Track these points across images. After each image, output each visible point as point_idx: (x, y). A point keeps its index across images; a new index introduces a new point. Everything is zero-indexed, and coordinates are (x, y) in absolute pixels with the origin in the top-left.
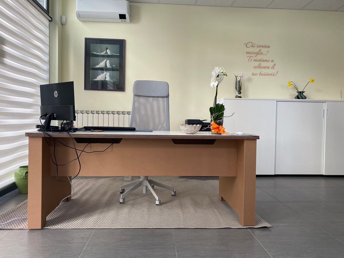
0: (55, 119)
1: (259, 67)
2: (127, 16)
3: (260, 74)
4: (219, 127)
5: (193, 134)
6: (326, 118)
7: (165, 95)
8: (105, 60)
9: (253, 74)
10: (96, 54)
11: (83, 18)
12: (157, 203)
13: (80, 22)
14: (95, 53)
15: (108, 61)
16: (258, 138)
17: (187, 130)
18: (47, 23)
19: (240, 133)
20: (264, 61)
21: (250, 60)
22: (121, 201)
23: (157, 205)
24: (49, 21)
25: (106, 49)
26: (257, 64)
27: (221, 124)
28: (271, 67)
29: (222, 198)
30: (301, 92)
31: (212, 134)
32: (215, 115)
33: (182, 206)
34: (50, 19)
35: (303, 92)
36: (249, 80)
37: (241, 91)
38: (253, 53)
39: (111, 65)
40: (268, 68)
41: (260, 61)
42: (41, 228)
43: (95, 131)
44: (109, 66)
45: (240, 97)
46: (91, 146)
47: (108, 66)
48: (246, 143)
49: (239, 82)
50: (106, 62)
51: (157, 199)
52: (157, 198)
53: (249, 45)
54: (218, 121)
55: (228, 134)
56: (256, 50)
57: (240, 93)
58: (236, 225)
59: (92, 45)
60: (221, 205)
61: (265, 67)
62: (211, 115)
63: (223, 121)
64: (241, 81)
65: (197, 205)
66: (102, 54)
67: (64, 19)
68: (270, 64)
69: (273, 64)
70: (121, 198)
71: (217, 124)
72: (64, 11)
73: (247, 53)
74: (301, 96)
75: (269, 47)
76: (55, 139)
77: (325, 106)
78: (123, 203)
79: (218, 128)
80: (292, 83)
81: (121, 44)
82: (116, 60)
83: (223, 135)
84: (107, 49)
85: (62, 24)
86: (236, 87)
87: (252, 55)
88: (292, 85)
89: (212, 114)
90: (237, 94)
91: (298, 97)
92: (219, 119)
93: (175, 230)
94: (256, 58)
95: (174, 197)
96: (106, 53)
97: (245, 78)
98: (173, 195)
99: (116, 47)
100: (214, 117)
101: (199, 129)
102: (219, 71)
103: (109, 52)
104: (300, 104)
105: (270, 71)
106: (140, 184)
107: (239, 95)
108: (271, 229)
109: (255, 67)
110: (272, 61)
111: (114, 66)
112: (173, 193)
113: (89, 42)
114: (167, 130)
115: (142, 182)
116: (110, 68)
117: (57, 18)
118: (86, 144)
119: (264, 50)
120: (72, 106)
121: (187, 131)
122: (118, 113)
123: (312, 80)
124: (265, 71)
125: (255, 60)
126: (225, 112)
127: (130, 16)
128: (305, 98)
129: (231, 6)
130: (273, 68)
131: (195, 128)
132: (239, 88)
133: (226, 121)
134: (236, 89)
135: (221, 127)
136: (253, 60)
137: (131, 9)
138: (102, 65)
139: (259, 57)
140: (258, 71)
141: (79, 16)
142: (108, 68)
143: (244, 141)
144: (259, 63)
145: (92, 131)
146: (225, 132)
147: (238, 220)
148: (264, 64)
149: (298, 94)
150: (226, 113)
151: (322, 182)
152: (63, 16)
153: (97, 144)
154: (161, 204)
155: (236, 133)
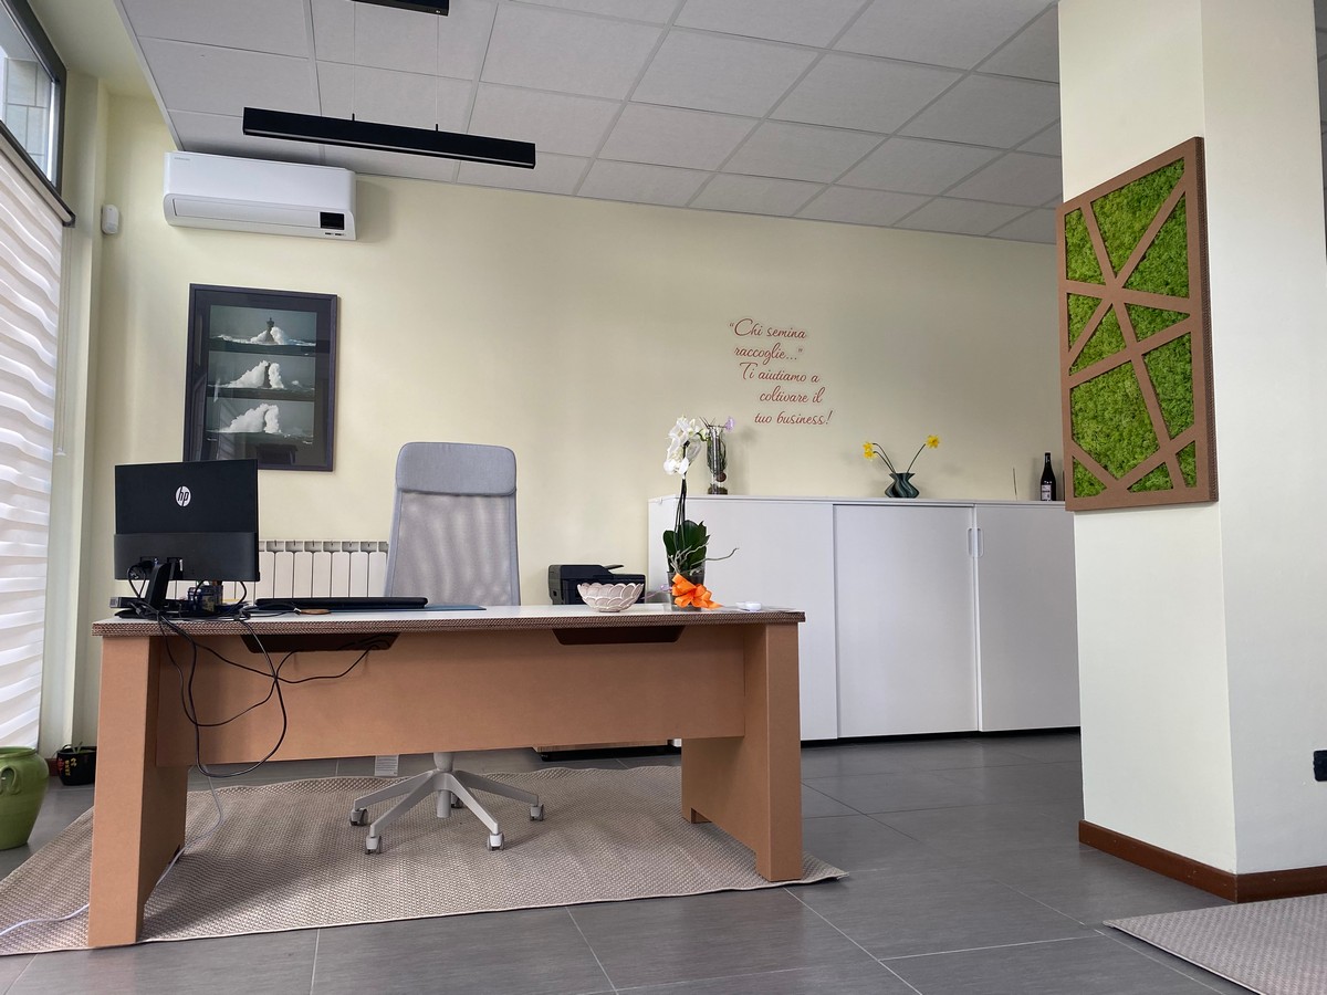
0: (179, 576)
1: (776, 396)
2: (349, 221)
3: (780, 418)
4: (695, 590)
5: (618, 612)
6: (976, 556)
7: (505, 489)
8: (265, 363)
9: (759, 419)
10: (231, 342)
11: (186, 216)
12: (495, 841)
13: (175, 232)
14: (227, 338)
15: (274, 367)
16: (801, 617)
17: (603, 601)
18: (56, 229)
19: (752, 606)
20: (788, 378)
21: (747, 376)
22: (372, 844)
23: (494, 849)
24: (64, 224)
25: (267, 326)
26: (769, 386)
27: (698, 580)
28: (811, 396)
29: (694, 812)
30: (901, 474)
31: (674, 609)
32: (682, 556)
33: (573, 847)
34: (68, 218)
35: (909, 475)
36: (748, 436)
37: (726, 472)
38: (756, 354)
39: (284, 380)
40: (803, 399)
41: (778, 377)
42: (133, 942)
43: (307, 611)
44: (277, 384)
45: (724, 491)
46: (296, 663)
47: (275, 382)
48: (770, 635)
49: (719, 441)
50: (267, 368)
51: (495, 831)
52: (493, 826)
53: (745, 328)
54: (692, 571)
55: (721, 609)
56: (766, 343)
57: (722, 478)
58: (751, 882)
59: (214, 309)
60: (694, 833)
61: (792, 398)
62: (669, 554)
63: (702, 572)
64: (724, 439)
65: (619, 839)
66: (254, 340)
67: (112, 219)
68: (809, 389)
69: (816, 388)
70: (372, 834)
71: (689, 579)
72: (114, 189)
73: (739, 352)
74: (902, 487)
75: (802, 335)
76: (196, 642)
77: (972, 519)
78: (378, 852)
79: (693, 592)
80: (875, 448)
81: (323, 310)
82: (307, 365)
83: (705, 611)
84: (271, 324)
85: (104, 233)
86: (709, 458)
87: (752, 359)
88: (876, 455)
89: (671, 550)
90: (713, 480)
91: (894, 492)
92: (694, 567)
93: (574, 909)
94: (764, 369)
95: (540, 825)
96: (269, 337)
97: (736, 429)
98: (533, 819)
99: (306, 321)
100: (678, 560)
101: (636, 598)
102: (690, 430)
103: (278, 336)
104: (900, 511)
105: (807, 410)
106: (430, 786)
107: (720, 485)
108: (846, 884)
109: (763, 397)
110: (815, 379)
111: (296, 383)
112: (535, 813)
113: (205, 300)
114: (513, 604)
115: (433, 778)
116: (281, 390)
117: (89, 212)
118: (284, 655)
119: (789, 345)
120: (248, 536)
121: (601, 604)
122: (310, 547)
123: (931, 439)
124: (792, 409)
125: (762, 376)
126: (709, 546)
127: (358, 219)
128: (916, 494)
129: (687, 207)
130: (817, 399)
131: (626, 594)
132: (719, 464)
133: (711, 569)
134: (710, 466)
135: (700, 588)
136: (756, 373)
137: (360, 195)
138: (251, 378)
139: (775, 366)
140: (773, 409)
141: (174, 210)
142: (275, 390)
143: (765, 629)
144: (774, 384)
145: (298, 613)
146: (712, 602)
147: (756, 870)
148: (789, 388)
149: (893, 480)
150: (711, 549)
151: (978, 754)
152: (110, 206)
153: (317, 652)
154: (505, 846)
155: (739, 604)
